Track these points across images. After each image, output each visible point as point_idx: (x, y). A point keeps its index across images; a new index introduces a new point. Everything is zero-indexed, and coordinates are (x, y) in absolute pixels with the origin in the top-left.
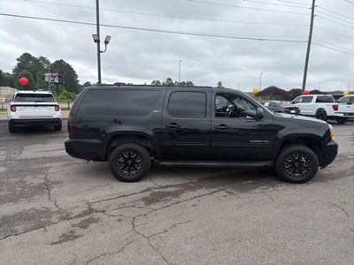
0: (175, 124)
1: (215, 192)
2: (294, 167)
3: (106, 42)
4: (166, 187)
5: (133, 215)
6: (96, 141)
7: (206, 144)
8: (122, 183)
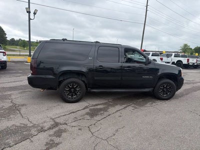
0: (102, 66)
1: (126, 107)
2: (164, 91)
3: (35, 14)
4: (97, 105)
5: (87, 125)
6: (51, 77)
7: (120, 78)
8: (68, 104)
